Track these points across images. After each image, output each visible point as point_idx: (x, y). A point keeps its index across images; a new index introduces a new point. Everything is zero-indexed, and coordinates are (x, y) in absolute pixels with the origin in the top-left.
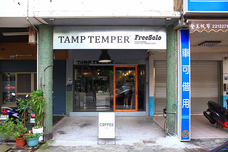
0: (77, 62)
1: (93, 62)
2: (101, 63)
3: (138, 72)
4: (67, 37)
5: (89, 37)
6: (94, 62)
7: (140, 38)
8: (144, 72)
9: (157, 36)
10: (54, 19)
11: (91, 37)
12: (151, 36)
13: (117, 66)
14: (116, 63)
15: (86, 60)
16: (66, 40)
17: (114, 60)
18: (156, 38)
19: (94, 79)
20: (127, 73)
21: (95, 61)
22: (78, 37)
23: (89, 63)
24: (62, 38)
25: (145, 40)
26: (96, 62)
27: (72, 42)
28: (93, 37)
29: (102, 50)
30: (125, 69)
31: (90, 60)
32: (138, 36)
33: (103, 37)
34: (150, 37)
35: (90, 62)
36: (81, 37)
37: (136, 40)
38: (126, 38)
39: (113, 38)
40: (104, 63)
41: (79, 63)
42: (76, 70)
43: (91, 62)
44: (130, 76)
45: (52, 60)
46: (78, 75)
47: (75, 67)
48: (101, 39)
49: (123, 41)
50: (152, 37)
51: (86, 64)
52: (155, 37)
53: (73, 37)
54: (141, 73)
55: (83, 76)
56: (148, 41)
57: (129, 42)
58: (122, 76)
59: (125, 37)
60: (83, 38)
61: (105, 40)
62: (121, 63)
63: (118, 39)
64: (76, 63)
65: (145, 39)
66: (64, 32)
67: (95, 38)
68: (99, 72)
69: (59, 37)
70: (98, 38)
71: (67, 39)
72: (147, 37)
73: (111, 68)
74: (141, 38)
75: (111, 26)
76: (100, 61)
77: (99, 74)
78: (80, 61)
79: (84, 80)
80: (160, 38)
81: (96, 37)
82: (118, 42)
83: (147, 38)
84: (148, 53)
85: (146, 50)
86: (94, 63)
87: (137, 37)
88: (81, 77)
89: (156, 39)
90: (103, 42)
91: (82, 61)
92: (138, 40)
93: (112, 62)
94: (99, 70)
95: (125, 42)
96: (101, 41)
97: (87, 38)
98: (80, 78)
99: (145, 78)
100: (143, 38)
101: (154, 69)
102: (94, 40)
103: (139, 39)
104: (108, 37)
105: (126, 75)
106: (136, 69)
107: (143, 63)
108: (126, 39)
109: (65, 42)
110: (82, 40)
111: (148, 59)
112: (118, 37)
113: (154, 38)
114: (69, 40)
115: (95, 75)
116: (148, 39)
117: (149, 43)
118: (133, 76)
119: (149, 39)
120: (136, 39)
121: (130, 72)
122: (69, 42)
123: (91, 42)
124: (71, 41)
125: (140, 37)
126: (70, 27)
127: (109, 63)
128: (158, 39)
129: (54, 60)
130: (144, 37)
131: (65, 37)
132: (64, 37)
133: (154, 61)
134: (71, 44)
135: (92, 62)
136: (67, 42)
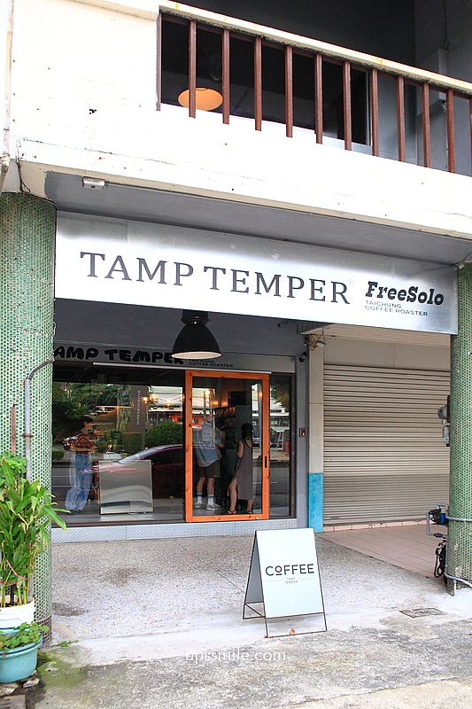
1: (106, 352)
4: (119, 259)
5: (206, 268)
6: (111, 353)
7: (381, 292)
9: (432, 291)
11: (215, 269)
12: (416, 289)
13: (200, 372)
14: (194, 363)
15: (76, 344)
16: (112, 269)
18: (428, 299)
21: (116, 351)
22: (162, 264)
23: (89, 355)
25: (396, 301)
26: (116, 356)
27: (140, 279)
28: (224, 270)
31: (93, 344)
32: (376, 284)
33: (259, 275)
34: (413, 292)
35: (93, 352)
36: (178, 265)
37: (369, 299)
38: (339, 288)
39: (296, 283)
43: (97, 352)
48: (252, 281)
49: (330, 297)
50: (417, 295)
51: (76, 359)
53: (142, 262)
56: (405, 305)
57: (347, 302)
59: (334, 284)
60: (184, 270)
61: (268, 287)
62: (213, 364)
63: (313, 289)
65: (396, 296)
67: (230, 274)
69: (82, 254)
70: (240, 276)
71: (118, 266)
72: (404, 291)
74: (385, 294)
80: (439, 299)
81: (235, 272)
82: (313, 298)
83: (401, 295)
86: (111, 358)
87: (373, 287)
89: (431, 302)
90: (258, 293)
91: (62, 347)
92: (374, 298)
95: (334, 300)
96: (253, 289)
97: (198, 270)
100: (392, 293)
102: (225, 281)
103: (380, 296)
104: (277, 277)
106: (266, 385)
107: (287, 367)
108: (339, 292)
109: (109, 276)
110: (178, 275)
111: (305, 355)
112: (313, 281)
113: (422, 297)
114: (124, 270)
116: (406, 297)
117: (407, 312)
119: (409, 299)
120: (369, 295)
122: (127, 278)
123: (215, 287)
125: (381, 289)
128: (433, 300)
130: (394, 290)
131: (110, 260)
132: (103, 256)
134: (134, 284)
135: (101, 354)
136: (118, 275)
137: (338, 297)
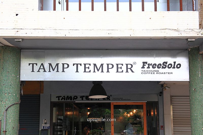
0: (57, 97)
1: (81, 97)
2: (92, 99)
3: (147, 111)
4: (42, 64)
5: (74, 64)
6: (82, 97)
7: (149, 66)
8: (156, 111)
9: (175, 63)
10: (22, 39)
11: (77, 65)
12: (166, 63)
13: (117, 103)
14: (114, 99)
16: (40, 69)
17: (111, 96)
18: (173, 66)
19: (82, 120)
20: (131, 113)
21: (84, 96)
22: (57, 65)
23: (74, 99)
24: (35, 65)
25: (156, 69)
26: (84, 98)
27: (50, 71)
28: (81, 65)
29: (94, 82)
30: (128, 108)
31: (76, 94)
32: (146, 63)
33: (95, 65)
34: (165, 64)
35: (76, 98)
36: (63, 64)
37: (143, 69)
38: (129, 66)
39: (110, 66)
40: (96, 99)
41: (59, 99)
42: (54, 109)
43: (77, 97)
44: (136, 116)
45: (18, 96)
46: (58, 115)
47: (53, 105)
48: (92, 68)
49: (125, 70)
50: (167, 65)
51: (69, 100)
52: (171, 64)
53: (50, 65)
54: (152, 113)
55: (66, 116)
56: (161, 70)
57: (133, 72)
58: (123, 116)
59: (127, 65)
60: (66, 66)
61: (98, 69)
62: (122, 99)
63: (118, 68)
64: (55, 100)
65: (156, 67)
66: (37, 57)
67: (83, 66)
68: (89, 111)
69: (29, 64)
70: (87, 66)
71: (42, 67)
72: (160, 64)
73: (108, 106)
74: (151, 67)
75: (106, 49)
76: (91, 97)
77: (89, 113)
78: (61, 97)
79: (68, 122)
80: (179, 66)
81: (85, 65)
82: (117, 71)
83: (159, 66)
84: (162, 85)
85: (158, 82)
86: (82, 99)
87: (145, 64)
88: (62, 118)
89: (174, 68)
90: (94, 72)
91: (64, 96)
92: (146, 69)
93: (108, 98)
94: (89, 108)
95: (127, 72)
96: (92, 70)
97: (71, 65)
98: (60, 119)
99: (157, 120)
100: (154, 66)
101: (172, 107)
102: (81, 68)
103: (148, 67)
104: (102, 65)
105: (129, 115)
106: (145, 107)
107: (154, 98)
108: (130, 68)
109: (39, 71)
110: (63, 68)
111: (161, 94)
112: (117, 65)
113: (170, 66)
114: (44, 68)
115: (84, 115)
116: (161, 67)
117: (162, 73)
118: (139, 117)
119: (163, 68)
120: (143, 67)
121: (135, 111)
122: (45, 71)
123: (77, 71)
124: (47, 69)
125: (149, 64)
126: (46, 51)
127: (104, 99)
128: (175, 66)
129: (21, 95)
130: (155, 64)
131: (39, 65)
132: (36, 64)
133: (171, 96)
134: (47, 74)
135: (79, 97)
136: (42, 71)
137: (129, 70)
